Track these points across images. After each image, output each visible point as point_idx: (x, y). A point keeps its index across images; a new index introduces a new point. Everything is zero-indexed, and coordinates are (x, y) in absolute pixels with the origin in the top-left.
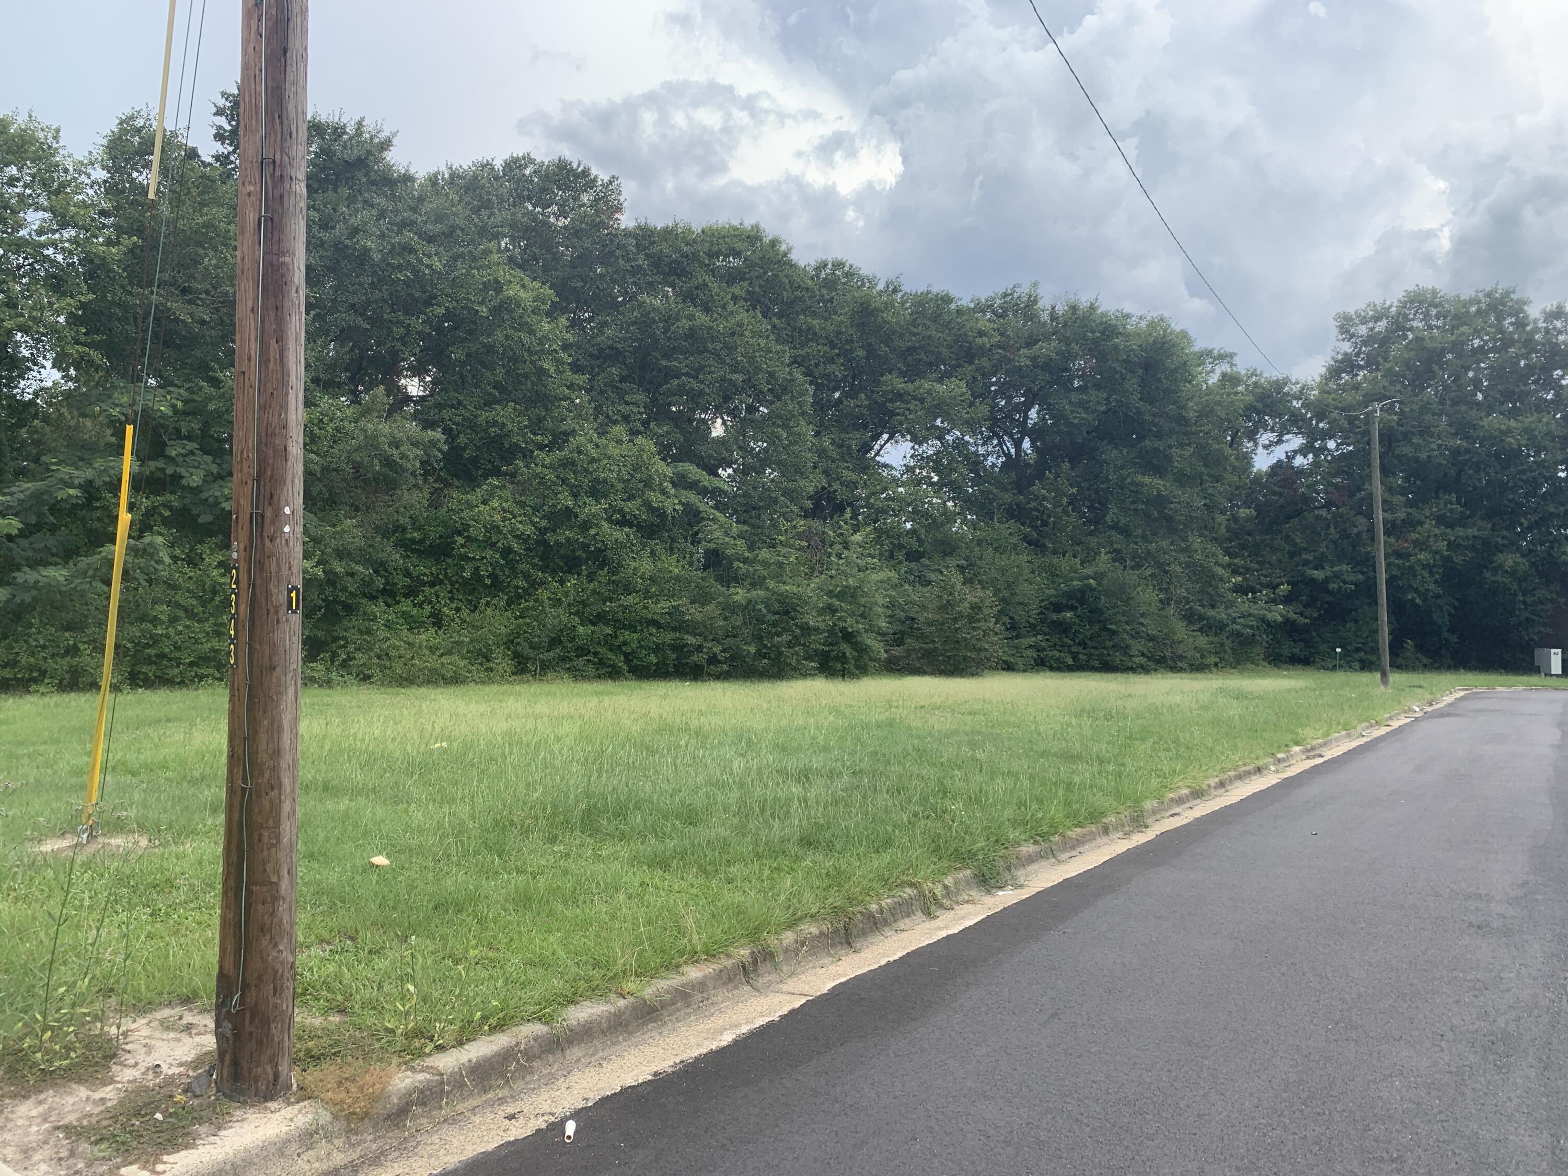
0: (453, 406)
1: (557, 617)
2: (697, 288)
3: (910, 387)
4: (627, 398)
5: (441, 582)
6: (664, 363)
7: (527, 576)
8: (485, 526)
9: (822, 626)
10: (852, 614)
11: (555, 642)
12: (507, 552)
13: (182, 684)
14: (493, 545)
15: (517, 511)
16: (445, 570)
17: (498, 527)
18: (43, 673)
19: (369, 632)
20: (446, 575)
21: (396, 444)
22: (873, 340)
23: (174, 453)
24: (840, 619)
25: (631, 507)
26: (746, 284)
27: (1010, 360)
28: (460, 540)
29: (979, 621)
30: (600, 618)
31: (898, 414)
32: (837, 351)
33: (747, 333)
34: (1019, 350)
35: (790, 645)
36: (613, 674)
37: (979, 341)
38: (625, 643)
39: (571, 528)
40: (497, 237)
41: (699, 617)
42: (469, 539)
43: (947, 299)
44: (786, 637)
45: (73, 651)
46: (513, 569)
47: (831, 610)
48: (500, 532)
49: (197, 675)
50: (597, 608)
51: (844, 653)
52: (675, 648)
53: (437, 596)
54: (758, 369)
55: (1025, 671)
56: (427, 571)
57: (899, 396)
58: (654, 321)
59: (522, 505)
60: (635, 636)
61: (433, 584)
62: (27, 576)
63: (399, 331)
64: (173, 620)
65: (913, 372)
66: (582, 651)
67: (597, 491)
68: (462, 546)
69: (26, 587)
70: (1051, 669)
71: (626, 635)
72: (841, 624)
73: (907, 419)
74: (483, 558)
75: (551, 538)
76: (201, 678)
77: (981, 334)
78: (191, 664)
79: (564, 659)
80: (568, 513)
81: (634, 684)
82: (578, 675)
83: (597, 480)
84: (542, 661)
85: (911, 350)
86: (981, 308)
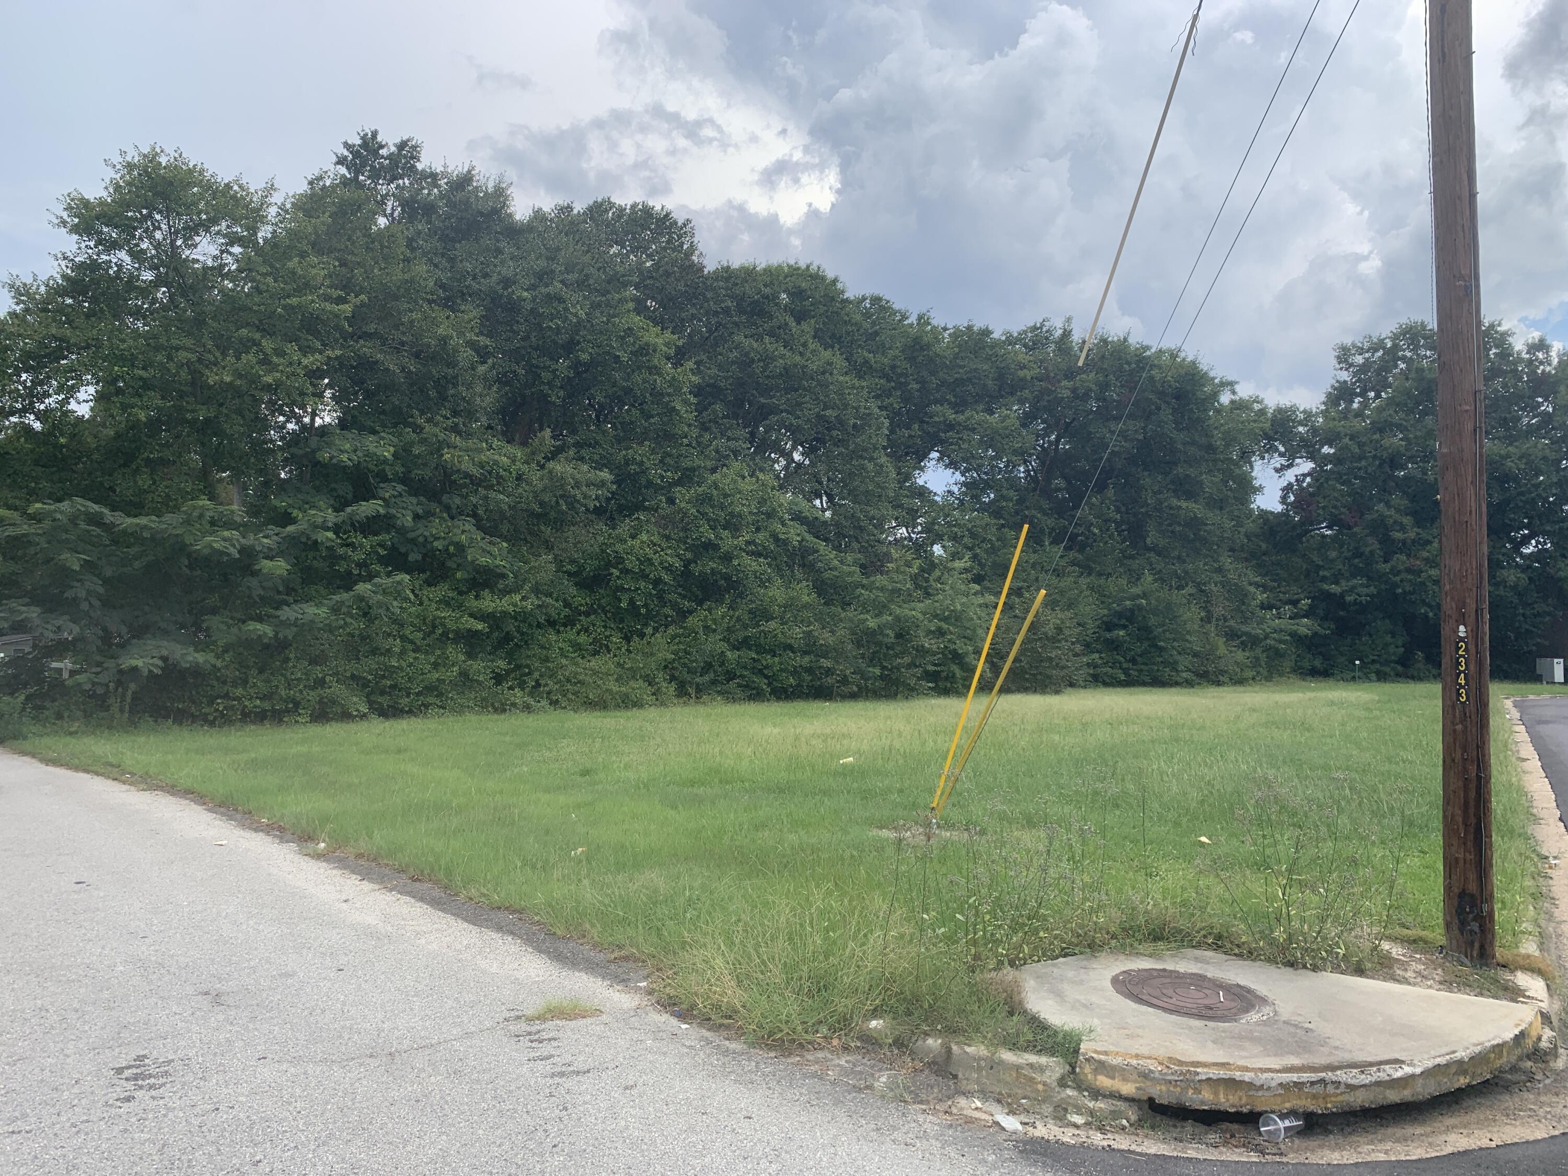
1: (714, 644)
3: (961, 418)
5: (595, 612)
7: (674, 606)
8: (638, 559)
9: (934, 647)
10: (959, 637)
11: (708, 667)
12: (657, 582)
13: (410, 712)
14: (645, 577)
15: (664, 545)
16: (599, 600)
17: (649, 560)
18: (297, 704)
19: (547, 660)
20: (599, 606)
22: (925, 373)
23: (387, 495)
24: (950, 641)
25: (761, 537)
27: (1050, 392)
28: (616, 572)
30: (744, 644)
31: (952, 444)
32: (893, 384)
34: (1059, 382)
35: (909, 666)
36: (755, 695)
37: (1021, 373)
38: (766, 667)
39: (712, 559)
41: (831, 640)
42: (626, 571)
43: (986, 332)
44: (907, 660)
45: (321, 683)
46: (660, 597)
47: (941, 633)
48: (652, 564)
49: (423, 704)
50: (741, 635)
51: (954, 674)
52: (809, 670)
53: (594, 625)
56: (583, 602)
57: (950, 427)
59: (668, 538)
60: (777, 659)
61: (588, 614)
62: (287, 613)
64: (403, 652)
65: (959, 406)
66: (730, 676)
67: (733, 525)
68: (618, 578)
69: (286, 624)
71: (768, 659)
72: (952, 647)
73: (960, 448)
74: (638, 589)
75: (696, 569)
76: (426, 706)
77: (1023, 367)
78: (418, 694)
79: (714, 682)
80: (709, 546)
82: (730, 698)
83: (732, 514)
84: (698, 685)
85: (959, 382)
86: (1011, 340)
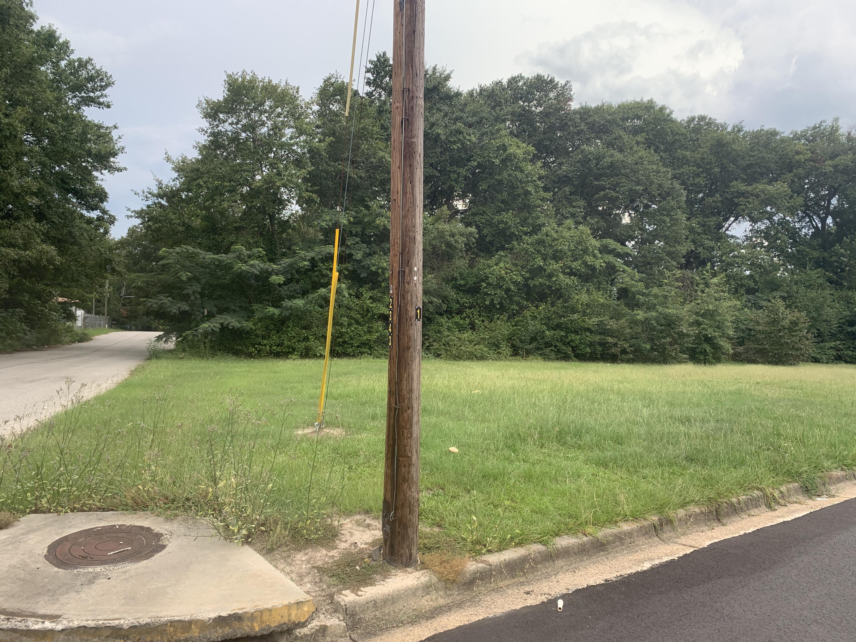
0: (480, 214)
1: (534, 326)
2: (615, 139)
3: (749, 188)
4: (574, 204)
5: (474, 307)
6: (596, 183)
7: (518, 304)
8: (496, 277)
9: (692, 333)
10: (711, 327)
11: (533, 339)
12: (508, 290)
13: (353, 356)
14: (501, 287)
15: (513, 269)
16: (477, 300)
17: (503, 277)
18: (294, 349)
19: (439, 332)
20: (477, 303)
21: (453, 235)
22: (725, 161)
23: (349, 243)
24: (703, 329)
25: (575, 265)
26: (644, 134)
27: (818, 169)
28: (484, 285)
29: (795, 331)
30: (558, 327)
31: (741, 205)
32: (701, 170)
33: (645, 163)
34: (824, 161)
35: (671, 344)
36: (565, 358)
37: (797, 157)
38: (572, 341)
39: (542, 277)
40: (504, 121)
41: (615, 327)
42: (488, 284)
43: (774, 133)
44: (668, 340)
45: (306, 339)
46: (511, 300)
47: (698, 323)
48: (505, 280)
49: (360, 352)
50: (556, 322)
51: (705, 350)
52: (601, 344)
53: (473, 314)
54: (652, 183)
55: (827, 363)
56: (467, 301)
57: (742, 194)
58: (590, 160)
59: (516, 265)
60: (578, 337)
61: (470, 308)
62: (287, 303)
63: (454, 176)
64: (350, 325)
65: (751, 180)
66: (548, 345)
67: (557, 256)
68: (485, 288)
69: (286, 309)
70: (846, 362)
71: (572, 336)
72: (704, 332)
73: (747, 207)
74: (496, 294)
75: (531, 283)
76: (362, 353)
77: (798, 153)
78: (358, 346)
79: (538, 349)
80: (541, 269)
81: (577, 363)
82: (546, 358)
83: (557, 251)
84: (526, 349)
85: (750, 166)
86: (797, 137)
